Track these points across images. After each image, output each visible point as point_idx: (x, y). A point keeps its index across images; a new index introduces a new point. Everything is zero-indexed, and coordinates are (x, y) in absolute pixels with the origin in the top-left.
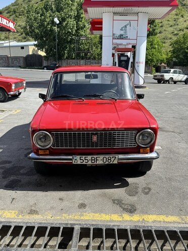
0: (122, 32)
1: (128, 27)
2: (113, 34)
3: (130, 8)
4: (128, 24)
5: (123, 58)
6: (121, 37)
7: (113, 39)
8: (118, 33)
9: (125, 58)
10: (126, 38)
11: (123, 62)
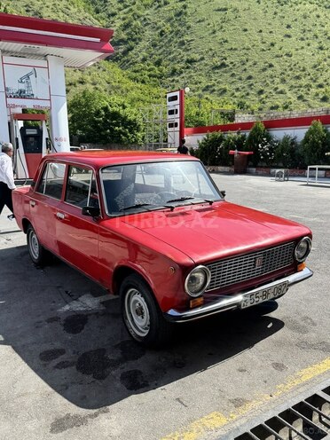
0: (22, 87)
1: (32, 77)
2: (6, 89)
3: (36, 46)
4: (31, 73)
5: (29, 132)
6: (21, 95)
7: (7, 97)
8: (15, 87)
9: (34, 132)
10: (31, 97)
11: (31, 139)
